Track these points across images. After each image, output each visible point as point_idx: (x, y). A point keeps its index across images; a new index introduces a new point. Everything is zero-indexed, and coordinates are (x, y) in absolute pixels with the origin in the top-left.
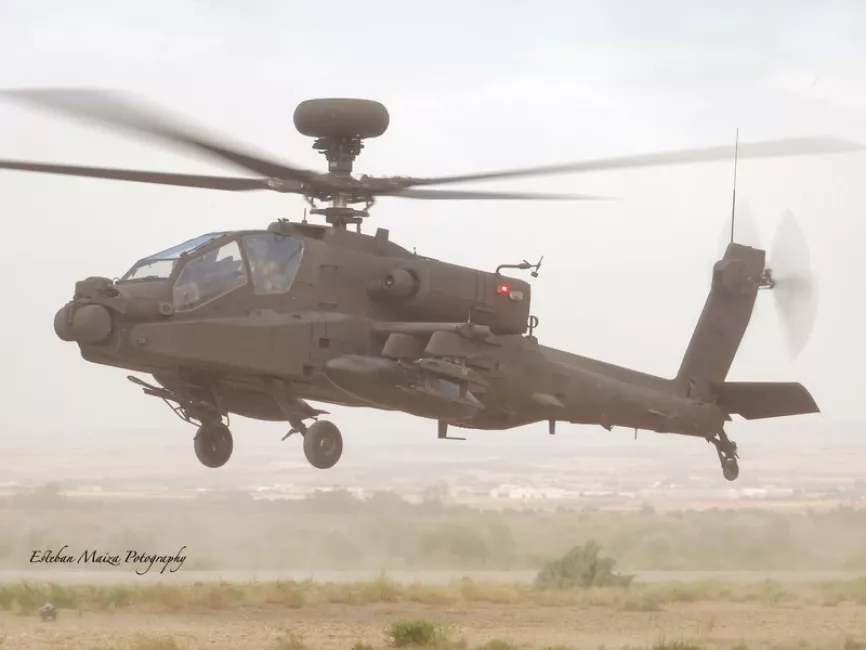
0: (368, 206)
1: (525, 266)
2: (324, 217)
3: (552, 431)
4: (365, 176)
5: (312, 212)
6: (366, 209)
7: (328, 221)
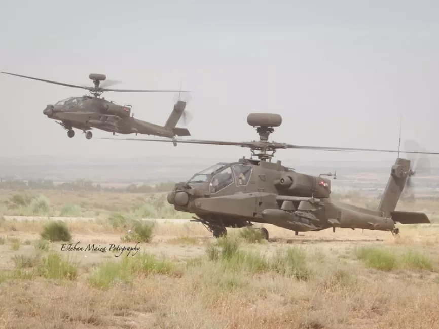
0: (274, 153)
1: (330, 175)
2: (257, 157)
3: (334, 231)
4: (273, 142)
5: (253, 155)
6: (273, 154)
7: (259, 158)
